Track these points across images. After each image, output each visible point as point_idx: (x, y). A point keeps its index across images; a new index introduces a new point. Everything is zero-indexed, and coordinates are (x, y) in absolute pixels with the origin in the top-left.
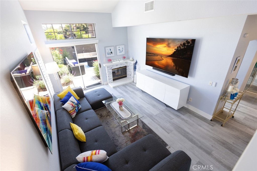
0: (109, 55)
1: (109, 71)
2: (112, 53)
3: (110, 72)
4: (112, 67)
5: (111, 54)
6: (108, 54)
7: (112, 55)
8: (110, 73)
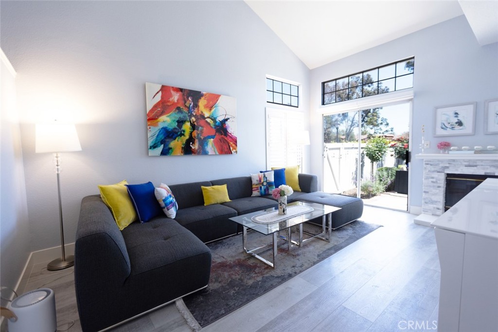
0: (449, 132)
1: (433, 178)
2: (460, 123)
3: (434, 180)
4: (447, 167)
5: (457, 127)
6: (444, 127)
7: (458, 130)
8: (432, 182)
